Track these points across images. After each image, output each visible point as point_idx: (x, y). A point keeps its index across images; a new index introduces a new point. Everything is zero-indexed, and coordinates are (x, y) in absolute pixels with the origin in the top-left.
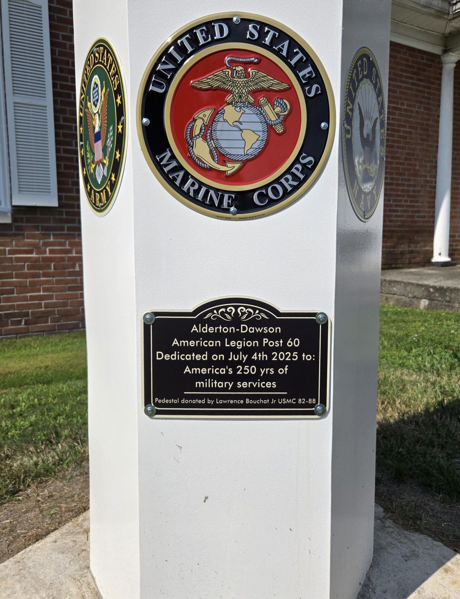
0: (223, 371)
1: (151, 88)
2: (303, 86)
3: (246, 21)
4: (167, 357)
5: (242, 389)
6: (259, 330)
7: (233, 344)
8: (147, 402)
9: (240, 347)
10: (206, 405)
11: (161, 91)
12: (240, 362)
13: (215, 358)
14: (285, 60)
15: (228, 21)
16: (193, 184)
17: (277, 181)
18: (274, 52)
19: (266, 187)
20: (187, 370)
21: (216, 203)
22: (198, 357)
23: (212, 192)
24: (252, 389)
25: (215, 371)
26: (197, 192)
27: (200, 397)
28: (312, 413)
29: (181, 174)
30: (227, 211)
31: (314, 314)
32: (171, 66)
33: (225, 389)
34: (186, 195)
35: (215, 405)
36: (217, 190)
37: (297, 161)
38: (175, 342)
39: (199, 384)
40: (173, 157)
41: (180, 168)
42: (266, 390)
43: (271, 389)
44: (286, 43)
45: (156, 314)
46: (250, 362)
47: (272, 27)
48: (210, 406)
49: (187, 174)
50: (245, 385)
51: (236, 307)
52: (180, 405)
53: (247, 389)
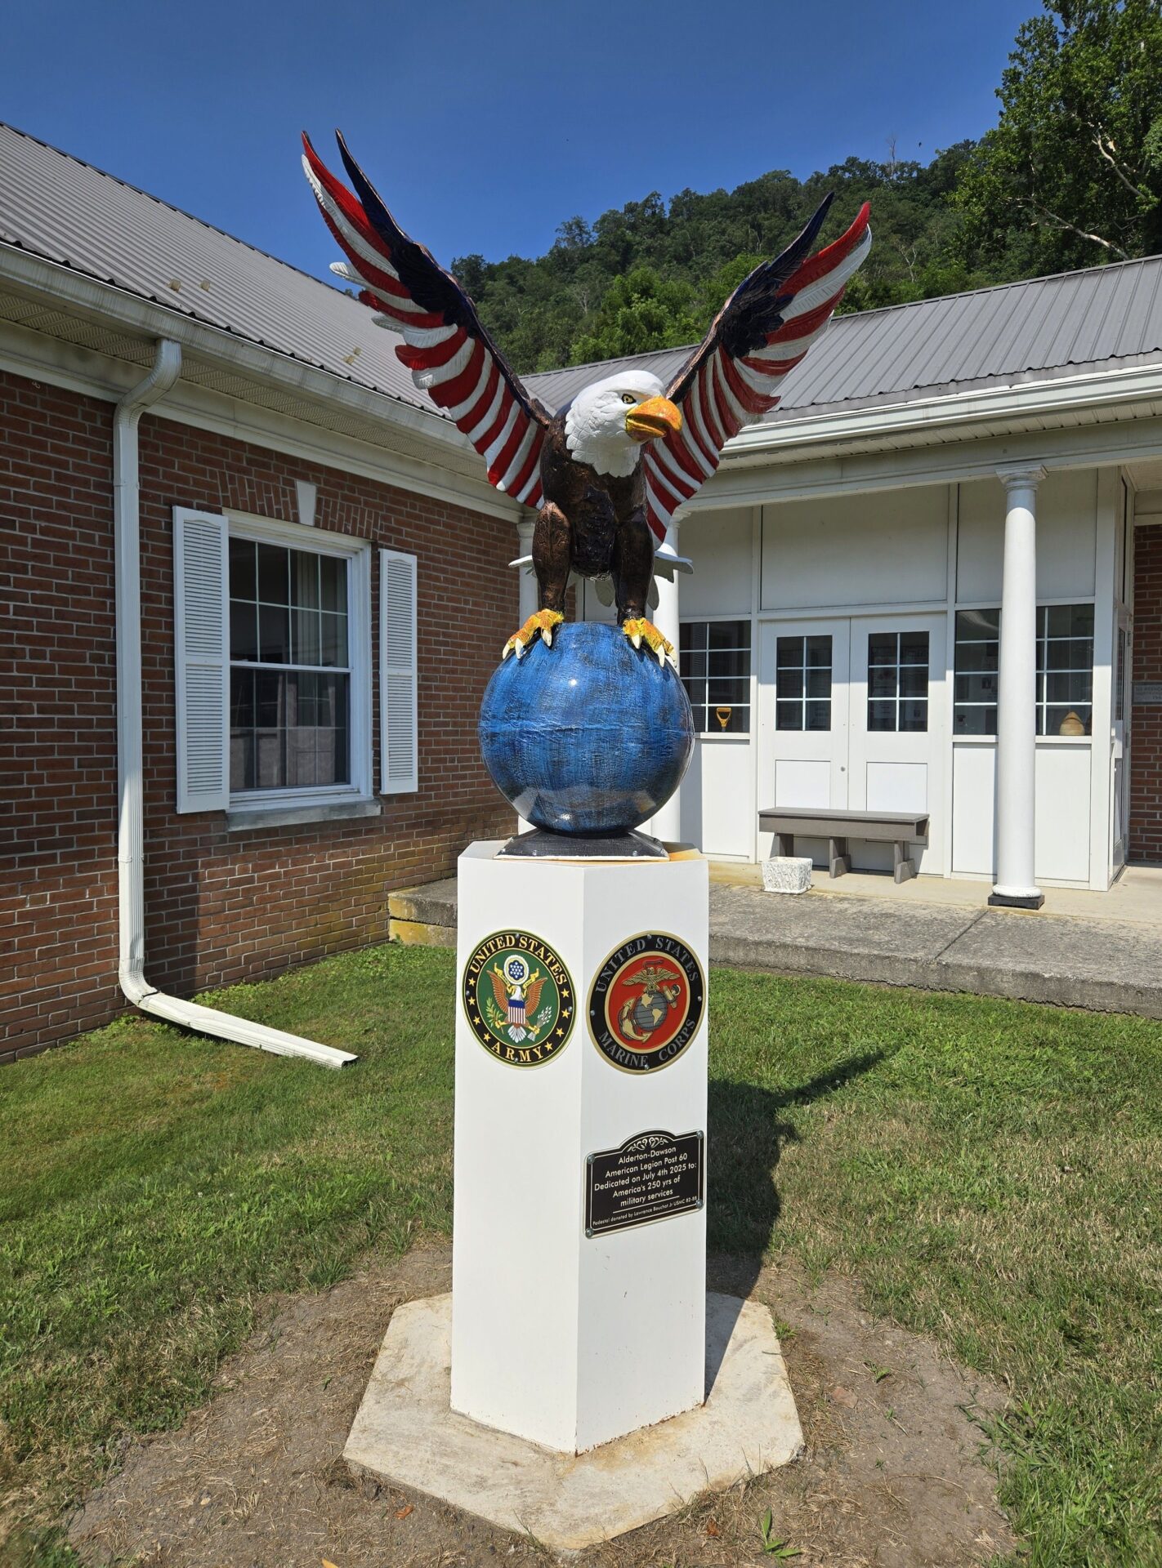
0: (639, 1190)
1: (597, 989)
2: (688, 974)
3: (655, 937)
4: (602, 1187)
5: (652, 1201)
6: (662, 1152)
7: (646, 1166)
8: (587, 1226)
9: (650, 1168)
10: (628, 1219)
11: (603, 990)
12: (650, 1180)
13: (634, 1180)
14: (678, 959)
15: (645, 938)
16: (622, 1053)
17: (673, 1042)
18: (671, 955)
19: (666, 1047)
20: (616, 1194)
21: (636, 1063)
22: (623, 1183)
23: (634, 1056)
24: (658, 1198)
25: (634, 1191)
26: (624, 1058)
27: (623, 1213)
28: (694, 1208)
29: (615, 1047)
30: (643, 1068)
31: (695, 1133)
32: (610, 973)
33: (640, 1203)
34: (617, 1061)
35: (634, 1218)
36: (636, 1054)
37: (684, 1025)
38: (608, 1174)
39: (623, 1203)
40: (610, 1036)
41: (614, 1042)
42: (667, 1197)
43: (670, 1196)
44: (679, 948)
45: (596, 1155)
46: (657, 1178)
47: (670, 939)
48: (630, 1219)
49: (618, 1046)
50: (653, 1197)
51: (648, 1138)
52: (610, 1223)
53: (655, 1200)
